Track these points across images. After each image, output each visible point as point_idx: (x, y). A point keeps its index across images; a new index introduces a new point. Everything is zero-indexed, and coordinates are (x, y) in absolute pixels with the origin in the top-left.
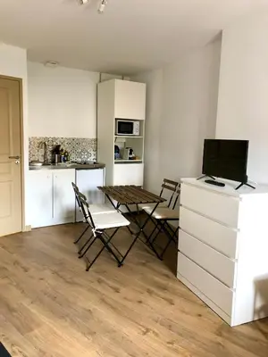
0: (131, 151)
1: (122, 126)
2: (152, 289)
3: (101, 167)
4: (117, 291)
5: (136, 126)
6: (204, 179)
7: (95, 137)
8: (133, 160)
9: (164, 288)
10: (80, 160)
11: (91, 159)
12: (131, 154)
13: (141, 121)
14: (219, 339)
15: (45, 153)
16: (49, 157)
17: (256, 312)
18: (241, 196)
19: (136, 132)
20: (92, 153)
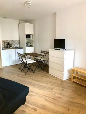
0: (30, 43)
1: (27, 36)
2: (44, 76)
3: (22, 48)
4: (35, 77)
5: (31, 36)
6: (55, 49)
7: (19, 40)
8: (31, 46)
9: (46, 76)
10: (15, 47)
11: (18, 46)
12: (30, 44)
13: (32, 35)
14: (61, 83)
15: (5, 45)
16: (6, 46)
17: (68, 77)
18: (65, 51)
19: (31, 38)
20: (18, 44)
